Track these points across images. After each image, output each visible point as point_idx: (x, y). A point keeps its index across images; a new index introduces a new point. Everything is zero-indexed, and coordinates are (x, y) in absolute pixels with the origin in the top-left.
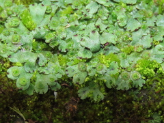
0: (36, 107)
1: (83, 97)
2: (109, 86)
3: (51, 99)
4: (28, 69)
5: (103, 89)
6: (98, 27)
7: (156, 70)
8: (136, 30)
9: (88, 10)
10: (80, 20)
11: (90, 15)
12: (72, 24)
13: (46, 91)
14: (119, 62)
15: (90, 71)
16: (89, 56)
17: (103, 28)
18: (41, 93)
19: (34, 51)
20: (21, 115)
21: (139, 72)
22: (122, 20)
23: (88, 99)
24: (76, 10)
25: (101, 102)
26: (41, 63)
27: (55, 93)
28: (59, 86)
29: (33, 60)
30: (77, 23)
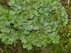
0: (8, 48)
1: (24, 47)
2: (34, 45)
3: (13, 46)
5: (32, 46)
6: (33, 23)
7: (51, 42)
8: (46, 26)
9: (30, 16)
10: (27, 20)
11: (31, 18)
12: (24, 21)
13: (12, 44)
14: (38, 37)
15: (28, 39)
16: (28, 33)
17: (35, 23)
18: (10, 44)
19: (9, 28)
20: (2, 51)
21: (45, 42)
22: (42, 22)
23: (26, 49)
25: (30, 50)
26: (11, 33)
27: (15, 44)
28: (16, 42)
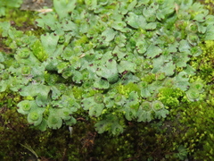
0: (50, 143)
1: (101, 131)
2: (129, 118)
3: (66, 134)
4: (40, 103)
5: (122, 121)
6: (115, 55)
7: (180, 98)
8: (157, 57)
9: (104, 38)
10: (95, 49)
11: (106, 43)
12: (88, 53)
13: (59, 126)
14: (139, 91)
15: (107, 102)
16: (106, 86)
17: (121, 56)
18: (54, 128)
19: (46, 84)
20: (34, 152)
21: (162, 101)
22: (141, 46)
23: (106, 133)
24: (91, 38)
25: (121, 135)
26: (54, 97)
27: (71, 128)
28: (74, 121)
29: (45, 93)
30: (92, 52)
